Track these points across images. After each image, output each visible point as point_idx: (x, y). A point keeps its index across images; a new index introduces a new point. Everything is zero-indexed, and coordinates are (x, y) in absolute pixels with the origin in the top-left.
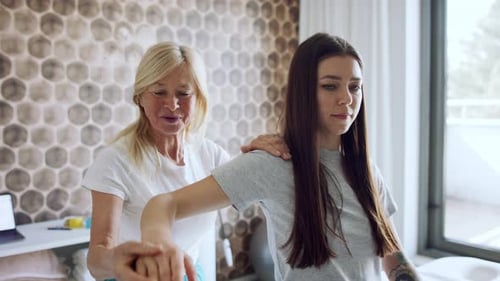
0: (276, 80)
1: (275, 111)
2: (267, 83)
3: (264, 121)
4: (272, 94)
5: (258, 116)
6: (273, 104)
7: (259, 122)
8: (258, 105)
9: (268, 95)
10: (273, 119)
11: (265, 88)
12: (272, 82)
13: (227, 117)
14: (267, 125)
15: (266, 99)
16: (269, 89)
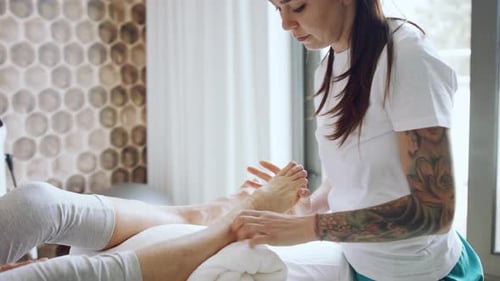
0: (112, 15)
1: (112, 56)
2: (98, 19)
3: (96, 69)
4: (107, 34)
5: (86, 61)
6: (108, 47)
7: (89, 70)
8: (86, 47)
9: (101, 35)
10: (110, 67)
11: (96, 25)
12: (107, 16)
13: (36, 62)
14: (101, 75)
15: (98, 39)
16: (101, 27)
